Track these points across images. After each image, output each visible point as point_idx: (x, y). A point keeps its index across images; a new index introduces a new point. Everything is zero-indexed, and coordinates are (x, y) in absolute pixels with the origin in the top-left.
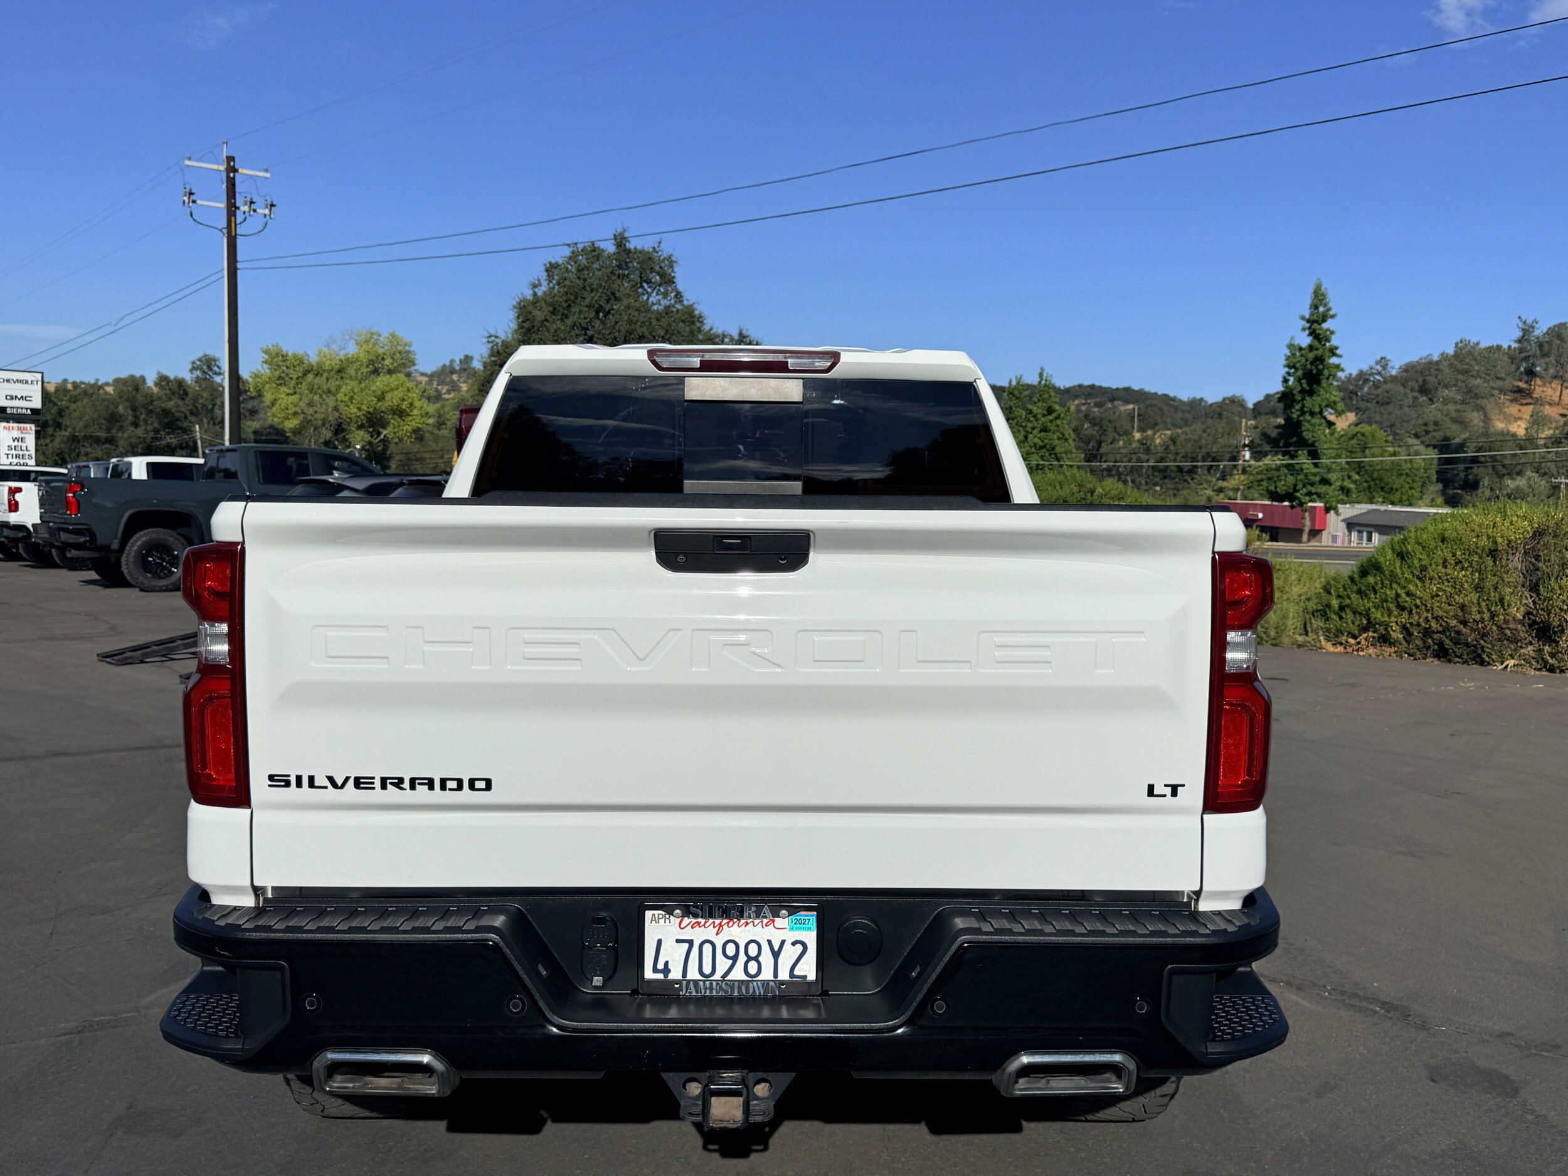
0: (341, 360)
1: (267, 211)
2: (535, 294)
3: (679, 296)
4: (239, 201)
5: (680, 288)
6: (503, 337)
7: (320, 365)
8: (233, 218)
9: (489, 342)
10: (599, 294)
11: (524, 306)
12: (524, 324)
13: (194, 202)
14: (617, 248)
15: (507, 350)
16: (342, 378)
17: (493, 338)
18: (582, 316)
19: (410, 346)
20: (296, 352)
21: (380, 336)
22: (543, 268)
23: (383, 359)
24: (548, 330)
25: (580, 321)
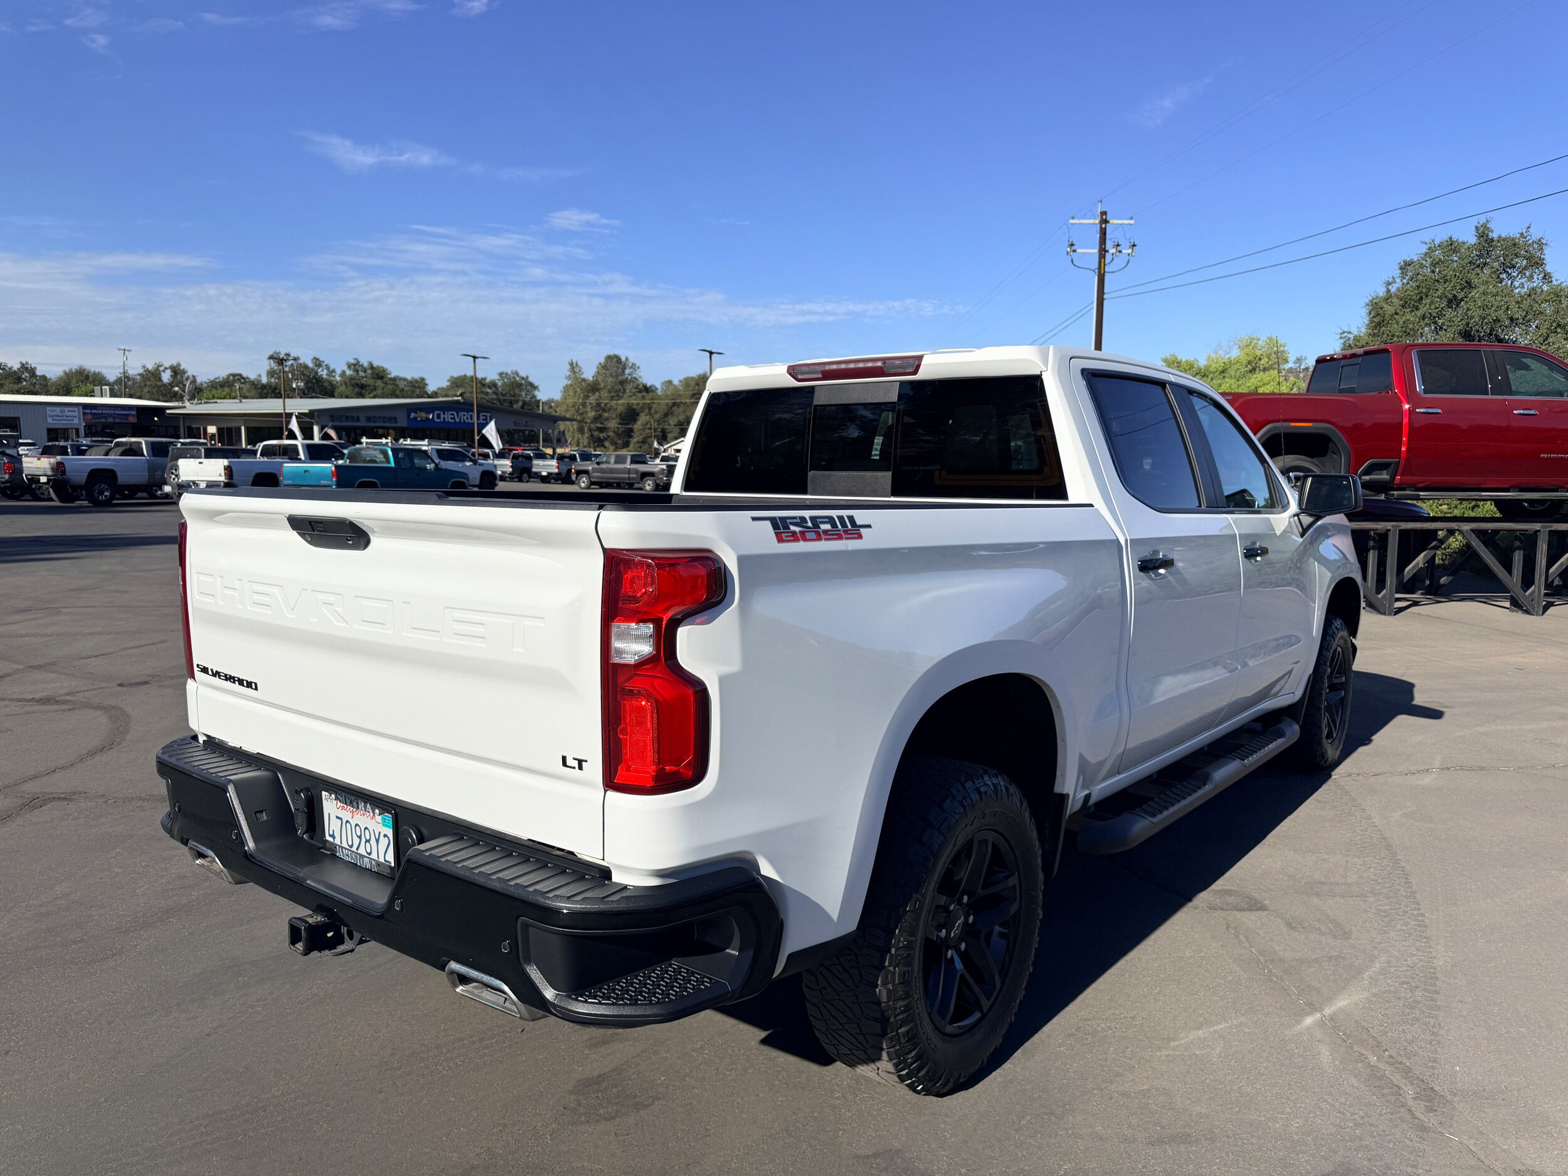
0: (1224, 363)
1: (1130, 251)
2: (1388, 291)
3: (1547, 277)
4: (1109, 245)
5: (1548, 269)
6: (1355, 332)
7: (1207, 368)
8: (1103, 260)
9: (1341, 338)
10: (1452, 284)
11: (1376, 303)
12: (1374, 319)
13: (1074, 251)
14: (1479, 239)
15: (1358, 343)
16: (1224, 377)
17: (1346, 334)
18: (1433, 307)
19: (1284, 347)
20: (1188, 359)
21: (1259, 340)
22: (1398, 267)
23: (1260, 359)
24: (1397, 323)
25: (1430, 311)
